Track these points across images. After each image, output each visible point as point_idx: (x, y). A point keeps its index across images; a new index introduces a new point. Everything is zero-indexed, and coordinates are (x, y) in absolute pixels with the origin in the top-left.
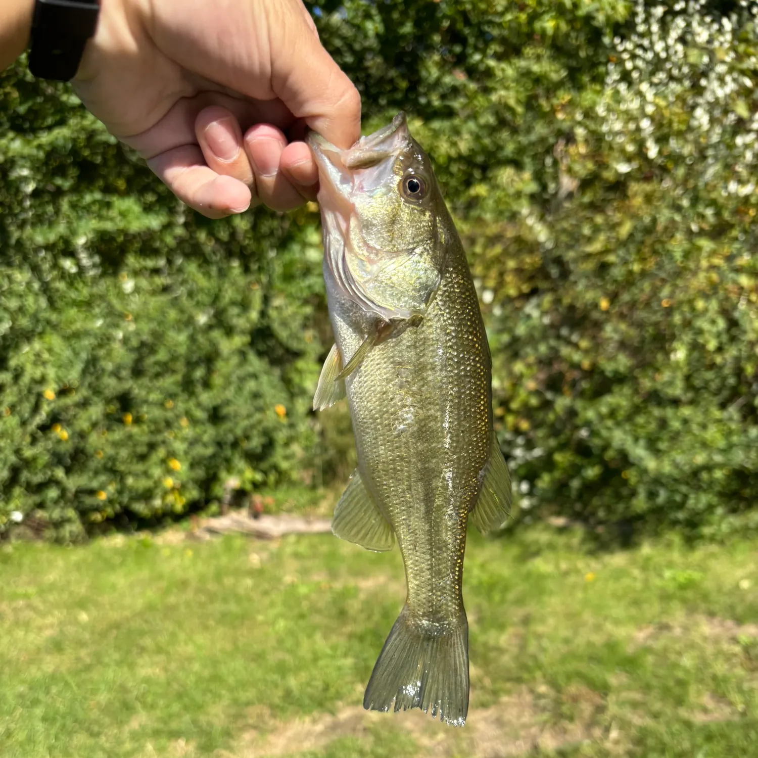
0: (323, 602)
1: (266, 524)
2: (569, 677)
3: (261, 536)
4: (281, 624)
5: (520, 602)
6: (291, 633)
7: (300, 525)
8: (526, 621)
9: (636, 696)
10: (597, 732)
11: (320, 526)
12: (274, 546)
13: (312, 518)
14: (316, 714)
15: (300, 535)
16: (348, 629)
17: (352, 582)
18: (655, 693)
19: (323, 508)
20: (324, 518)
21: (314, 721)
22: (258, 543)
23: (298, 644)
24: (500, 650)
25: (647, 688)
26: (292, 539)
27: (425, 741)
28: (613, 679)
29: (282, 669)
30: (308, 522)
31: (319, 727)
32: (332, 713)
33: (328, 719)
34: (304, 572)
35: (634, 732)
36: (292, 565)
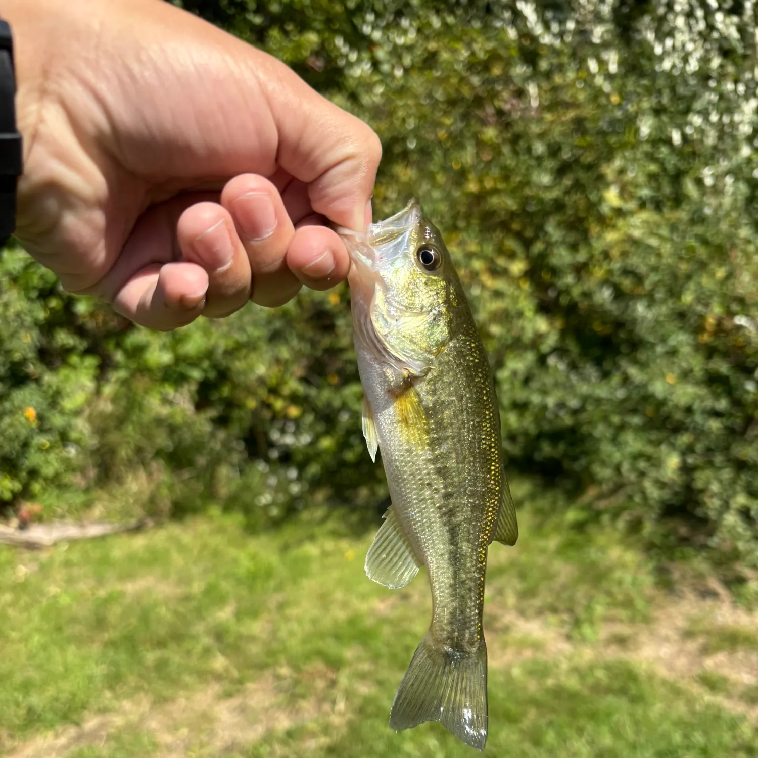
0: (84, 611)
1: (37, 533)
2: (307, 657)
3: (32, 546)
4: (36, 639)
5: (279, 588)
6: (44, 648)
7: (73, 531)
8: (281, 607)
9: (366, 667)
10: (327, 707)
11: (94, 530)
12: (44, 556)
13: (86, 522)
14: (60, 728)
15: (73, 542)
16: (106, 636)
17: (118, 587)
18: (384, 662)
19: (98, 510)
20: (100, 521)
21: (57, 736)
22: (27, 555)
23: (49, 659)
24: (252, 639)
25: (376, 658)
26: (64, 547)
27: (167, 738)
28: (348, 653)
29: (27, 687)
30: (82, 526)
31: (63, 740)
32: (77, 724)
33: (72, 731)
34: (70, 581)
35: (357, 702)
36: (59, 575)
